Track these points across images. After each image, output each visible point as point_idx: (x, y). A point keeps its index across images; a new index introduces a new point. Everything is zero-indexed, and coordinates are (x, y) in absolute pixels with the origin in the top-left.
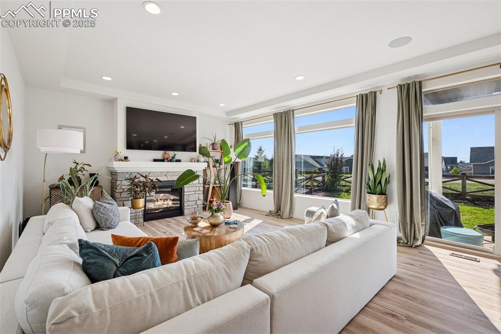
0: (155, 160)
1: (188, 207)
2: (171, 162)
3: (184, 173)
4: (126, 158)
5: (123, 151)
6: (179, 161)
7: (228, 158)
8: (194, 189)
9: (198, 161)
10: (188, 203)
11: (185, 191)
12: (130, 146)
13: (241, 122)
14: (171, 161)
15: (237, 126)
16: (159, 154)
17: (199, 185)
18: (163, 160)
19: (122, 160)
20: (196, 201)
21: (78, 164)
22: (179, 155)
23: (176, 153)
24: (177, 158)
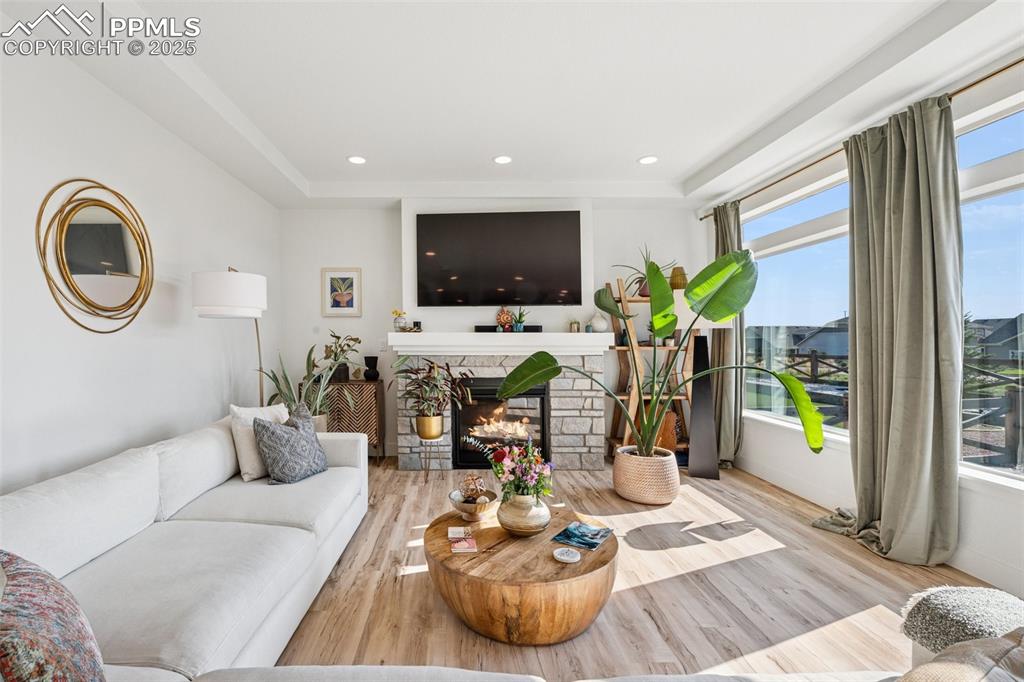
0: (479, 329)
1: (560, 450)
2: (512, 331)
3: (529, 361)
4: (417, 325)
5: (412, 311)
6: (537, 329)
7: (665, 316)
8: (579, 403)
9: (588, 329)
10: (560, 437)
11: (553, 406)
12: (425, 298)
13: (736, 204)
14: (511, 329)
15: (723, 218)
16: (488, 314)
17: (593, 394)
18: (492, 329)
19: (410, 330)
20: (584, 435)
21: (338, 338)
22: (532, 314)
23: (526, 309)
24: (528, 321)
